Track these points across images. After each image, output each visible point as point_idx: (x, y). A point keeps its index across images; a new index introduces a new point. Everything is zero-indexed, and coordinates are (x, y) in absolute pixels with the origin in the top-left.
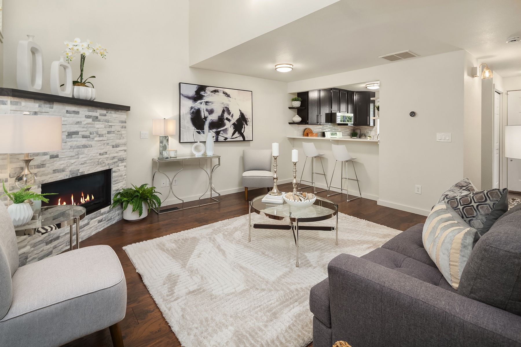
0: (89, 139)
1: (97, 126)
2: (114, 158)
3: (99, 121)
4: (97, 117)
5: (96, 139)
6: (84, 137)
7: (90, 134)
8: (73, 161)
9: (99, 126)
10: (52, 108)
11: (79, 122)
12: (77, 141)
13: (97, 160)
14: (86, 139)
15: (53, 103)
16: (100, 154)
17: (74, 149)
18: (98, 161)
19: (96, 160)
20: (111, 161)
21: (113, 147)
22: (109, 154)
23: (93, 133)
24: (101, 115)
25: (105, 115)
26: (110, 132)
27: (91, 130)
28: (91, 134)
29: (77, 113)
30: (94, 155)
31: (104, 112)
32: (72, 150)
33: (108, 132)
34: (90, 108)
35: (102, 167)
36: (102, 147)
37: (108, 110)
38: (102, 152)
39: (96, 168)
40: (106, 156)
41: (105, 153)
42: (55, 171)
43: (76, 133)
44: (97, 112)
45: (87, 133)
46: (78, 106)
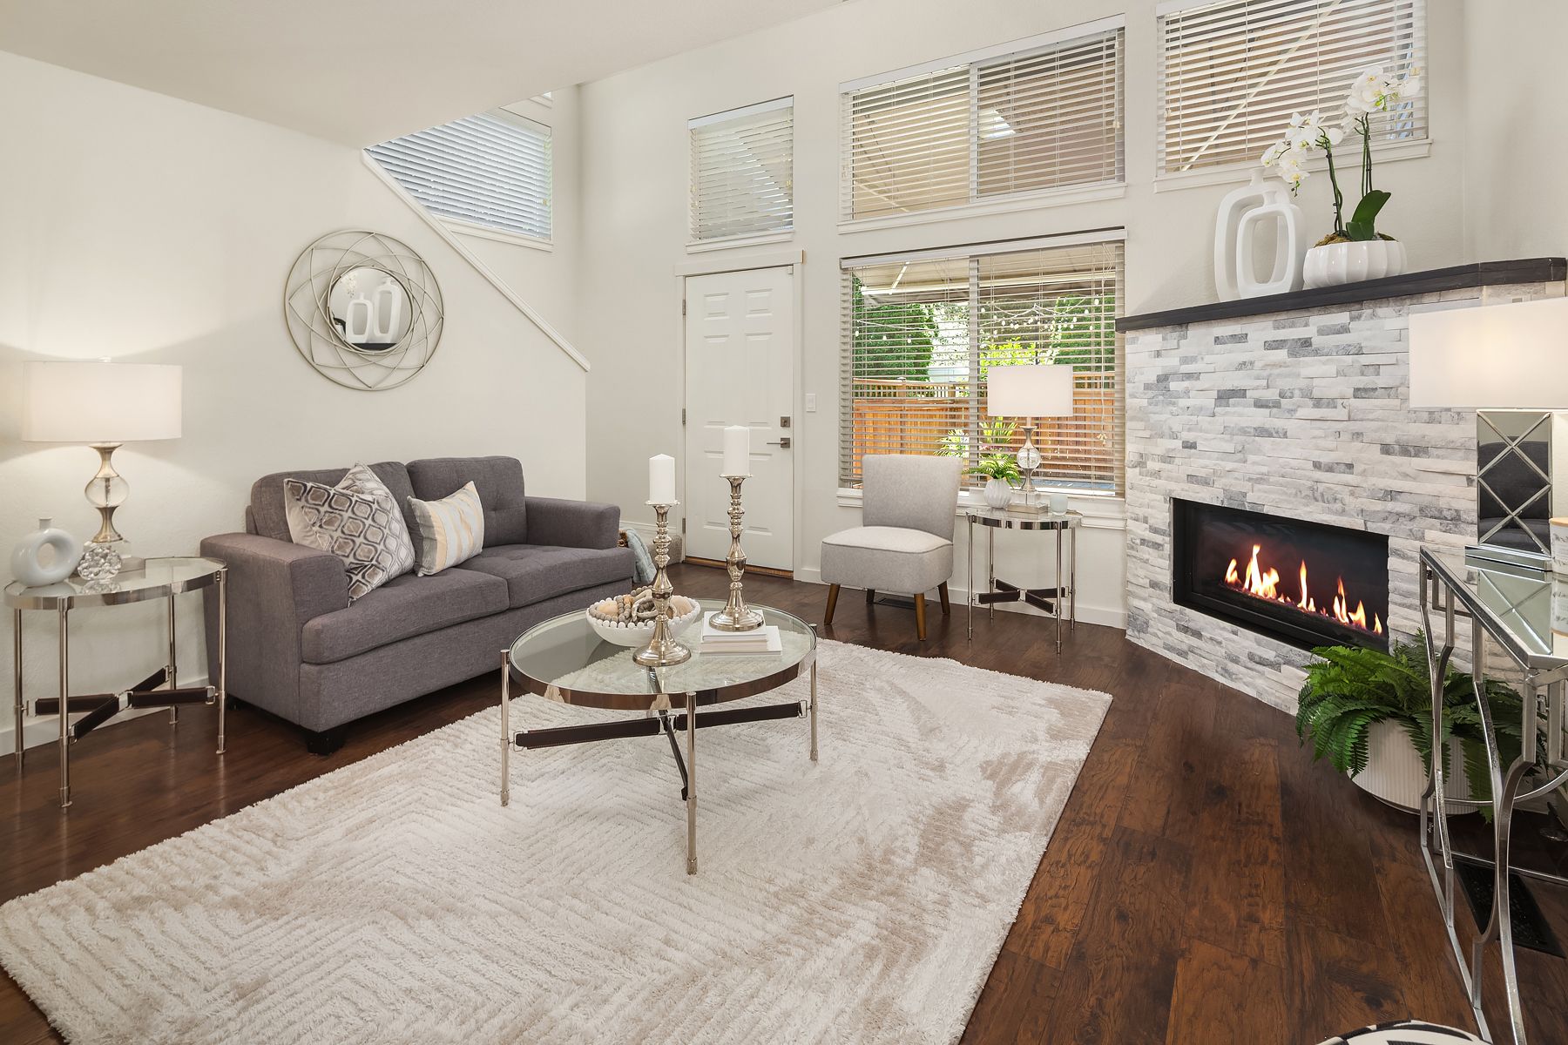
0: (1275, 410)
1: (1306, 372)
2: (1391, 495)
3: (1317, 352)
4: (1306, 343)
5: (1301, 413)
6: (1259, 404)
7: (1280, 396)
8: (1229, 466)
9: (1319, 372)
10: (1185, 337)
11: (1244, 363)
12: (1240, 415)
13: (1309, 484)
14: (1268, 410)
15: (1187, 327)
16: (1317, 465)
17: (1232, 434)
18: (1312, 489)
19: (1302, 482)
20: (1379, 506)
21: (1386, 449)
22: (1364, 473)
23: (1288, 394)
24: (1321, 332)
25: (1344, 330)
26: (1365, 390)
27: (1285, 384)
28: (1282, 395)
29: (1242, 338)
30: (1294, 463)
31: (1340, 317)
32: (1227, 437)
33: (1357, 390)
34: (1283, 317)
35: (1330, 511)
36: (1330, 443)
37: (1357, 306)
38: (1325, 458)
39: (1308, 509)
40: (1348, 478)
41: (1343, 467)
42: (1191, 478)
43: (1242, 393)
44: (1306, 325)
45: (1271, 395)
46: (1245, 320)
